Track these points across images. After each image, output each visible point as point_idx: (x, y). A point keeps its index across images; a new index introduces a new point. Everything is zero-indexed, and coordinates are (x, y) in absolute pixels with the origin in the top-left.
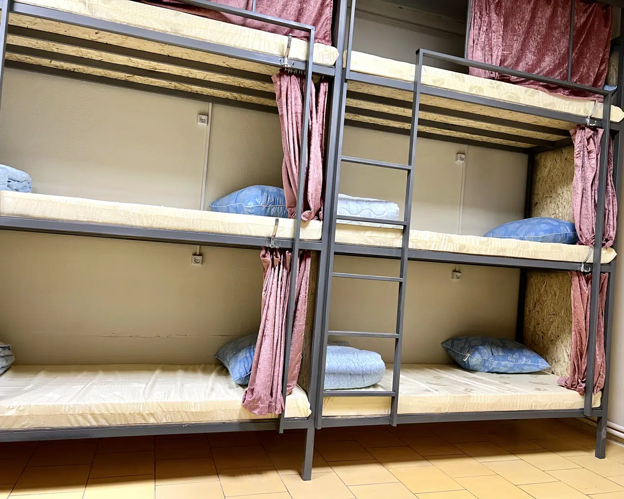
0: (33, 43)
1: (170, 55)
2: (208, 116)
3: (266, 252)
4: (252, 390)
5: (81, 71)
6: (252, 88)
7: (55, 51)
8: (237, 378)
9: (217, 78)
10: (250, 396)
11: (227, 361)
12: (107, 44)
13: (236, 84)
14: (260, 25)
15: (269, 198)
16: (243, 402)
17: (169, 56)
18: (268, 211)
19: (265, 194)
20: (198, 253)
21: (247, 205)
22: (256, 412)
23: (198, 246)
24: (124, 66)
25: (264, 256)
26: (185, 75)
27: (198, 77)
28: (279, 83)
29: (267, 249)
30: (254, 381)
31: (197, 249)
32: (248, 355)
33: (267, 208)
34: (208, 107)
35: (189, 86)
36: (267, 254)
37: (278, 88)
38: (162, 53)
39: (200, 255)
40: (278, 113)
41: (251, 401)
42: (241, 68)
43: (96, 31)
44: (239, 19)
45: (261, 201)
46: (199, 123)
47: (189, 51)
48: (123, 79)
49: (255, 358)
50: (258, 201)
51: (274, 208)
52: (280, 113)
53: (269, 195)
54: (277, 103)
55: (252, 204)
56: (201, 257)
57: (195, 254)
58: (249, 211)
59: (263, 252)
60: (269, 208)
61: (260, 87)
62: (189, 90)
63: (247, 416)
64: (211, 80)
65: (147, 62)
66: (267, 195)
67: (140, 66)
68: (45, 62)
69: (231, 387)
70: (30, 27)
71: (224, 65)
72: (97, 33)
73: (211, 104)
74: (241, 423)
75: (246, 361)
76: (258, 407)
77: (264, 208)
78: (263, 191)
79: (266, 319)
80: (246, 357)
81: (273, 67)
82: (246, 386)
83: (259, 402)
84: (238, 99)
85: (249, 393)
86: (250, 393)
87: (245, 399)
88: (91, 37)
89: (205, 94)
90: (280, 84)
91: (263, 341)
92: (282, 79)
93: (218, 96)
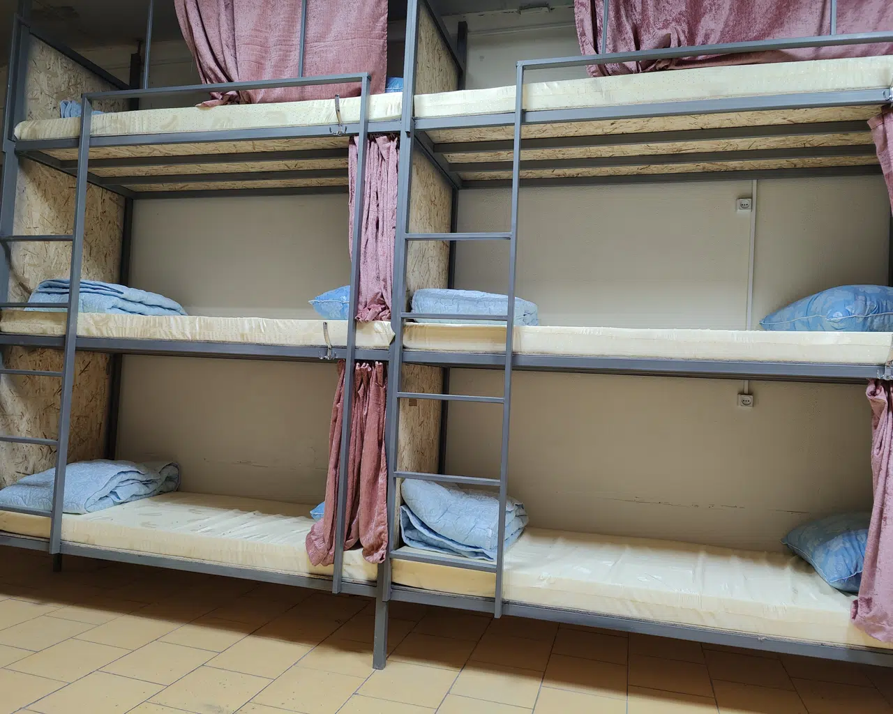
0: (538, 154)
1: (705, 127)
2: (751, 198)
3: (877, 387)
4: (869, 602)
5: (586, 174)
6: (825, 145)
7: (560, 156)
8: (835, 578)
9: (770, 142)
10: (866, 609)
11: (808, 550)
12: (623, 134)
13: (799, 145)
14: (843, 51)
15: (868, 303)
16: (854, 618)
17: (702, 129)
18: (868, 323)
19: (860, 297)
20: (746, 391)
21: (832, 317)
22: (879, 635)
23: (746, 382)
24: (640, 156)
25: (874, 394)
26: (721, 150)
27: (739, 149)
28: (881, 127)
29: (877, 382)
30: (870, 586)
31: (745, 385)
32: (848, 545)
33: (866, 319)
34: (750, 186)
35: (724, 163)
36: (878, 391)
37: (881, 135)
38: (693, 127)
39: (750, 393)
40: (881, 172)
41: (869, 618)
42: (812, 120)
43: (612, 121)
44: (809, 51)
45: (856, 309)
46: (739, 210)
47: (732, 115)
48: (635, 173)
49: (868, 552)
50: (849, 310)
51: (878, 318)
52: (885, 172)
53: (868, 298)
54: (879, 157)
55: (841, 315)
56: (751, 396)
57: (742, 393)
58: (836, 325)
59: (871, 388)
60: (869, 319)
61: (840, 141)
62: (724, 169)
63: (860, 639)
64: (759, 148)
65: (670, 144)
66: (863, 298)
67: (660, 152)
68: (547, 173)
69: (823, 592)
70: (538, 136)
71: (785, 122)
72: (612, 124)
73: (755, 182)
74: (852, 650)
75: (846, 554)
76: (882, 629)
77: (861, 320)
78: (856, 294)
79: (885, 492)
80: (846, 549)
81: (866, 107)
82: (855, 593)
83: (884, 622)
84: (798, 166)
85: (861, 604)
86: (864, 605)
87: (856, 613)
88: (605, 131)
89: (746, 169)
90: (884, 129)
91: (882, 526)
92: (887, 120)
93: (767, 167)
